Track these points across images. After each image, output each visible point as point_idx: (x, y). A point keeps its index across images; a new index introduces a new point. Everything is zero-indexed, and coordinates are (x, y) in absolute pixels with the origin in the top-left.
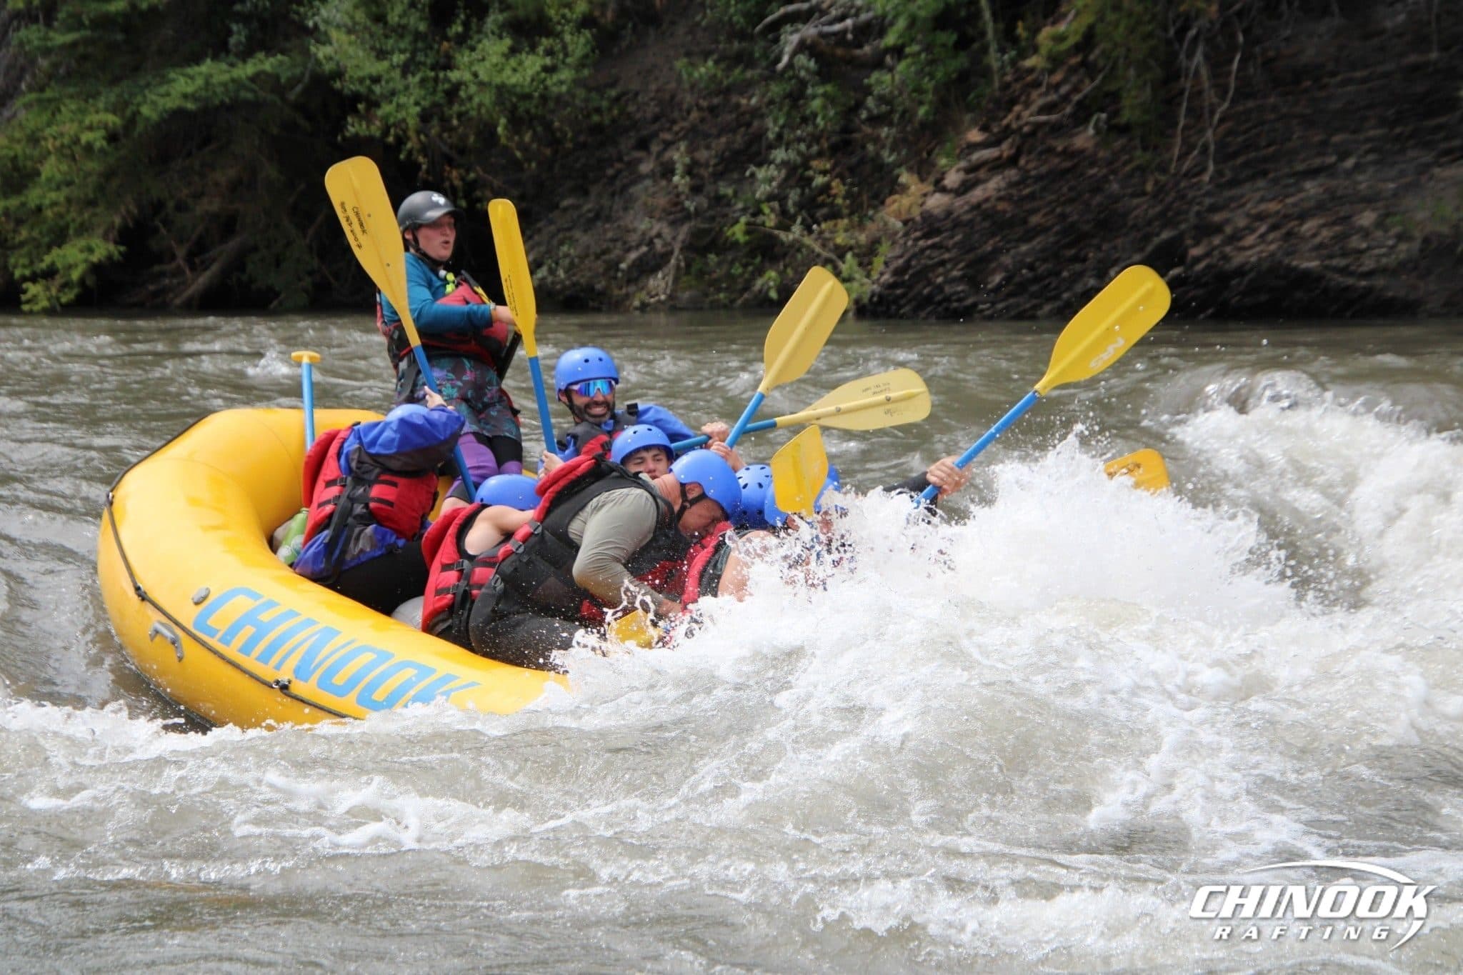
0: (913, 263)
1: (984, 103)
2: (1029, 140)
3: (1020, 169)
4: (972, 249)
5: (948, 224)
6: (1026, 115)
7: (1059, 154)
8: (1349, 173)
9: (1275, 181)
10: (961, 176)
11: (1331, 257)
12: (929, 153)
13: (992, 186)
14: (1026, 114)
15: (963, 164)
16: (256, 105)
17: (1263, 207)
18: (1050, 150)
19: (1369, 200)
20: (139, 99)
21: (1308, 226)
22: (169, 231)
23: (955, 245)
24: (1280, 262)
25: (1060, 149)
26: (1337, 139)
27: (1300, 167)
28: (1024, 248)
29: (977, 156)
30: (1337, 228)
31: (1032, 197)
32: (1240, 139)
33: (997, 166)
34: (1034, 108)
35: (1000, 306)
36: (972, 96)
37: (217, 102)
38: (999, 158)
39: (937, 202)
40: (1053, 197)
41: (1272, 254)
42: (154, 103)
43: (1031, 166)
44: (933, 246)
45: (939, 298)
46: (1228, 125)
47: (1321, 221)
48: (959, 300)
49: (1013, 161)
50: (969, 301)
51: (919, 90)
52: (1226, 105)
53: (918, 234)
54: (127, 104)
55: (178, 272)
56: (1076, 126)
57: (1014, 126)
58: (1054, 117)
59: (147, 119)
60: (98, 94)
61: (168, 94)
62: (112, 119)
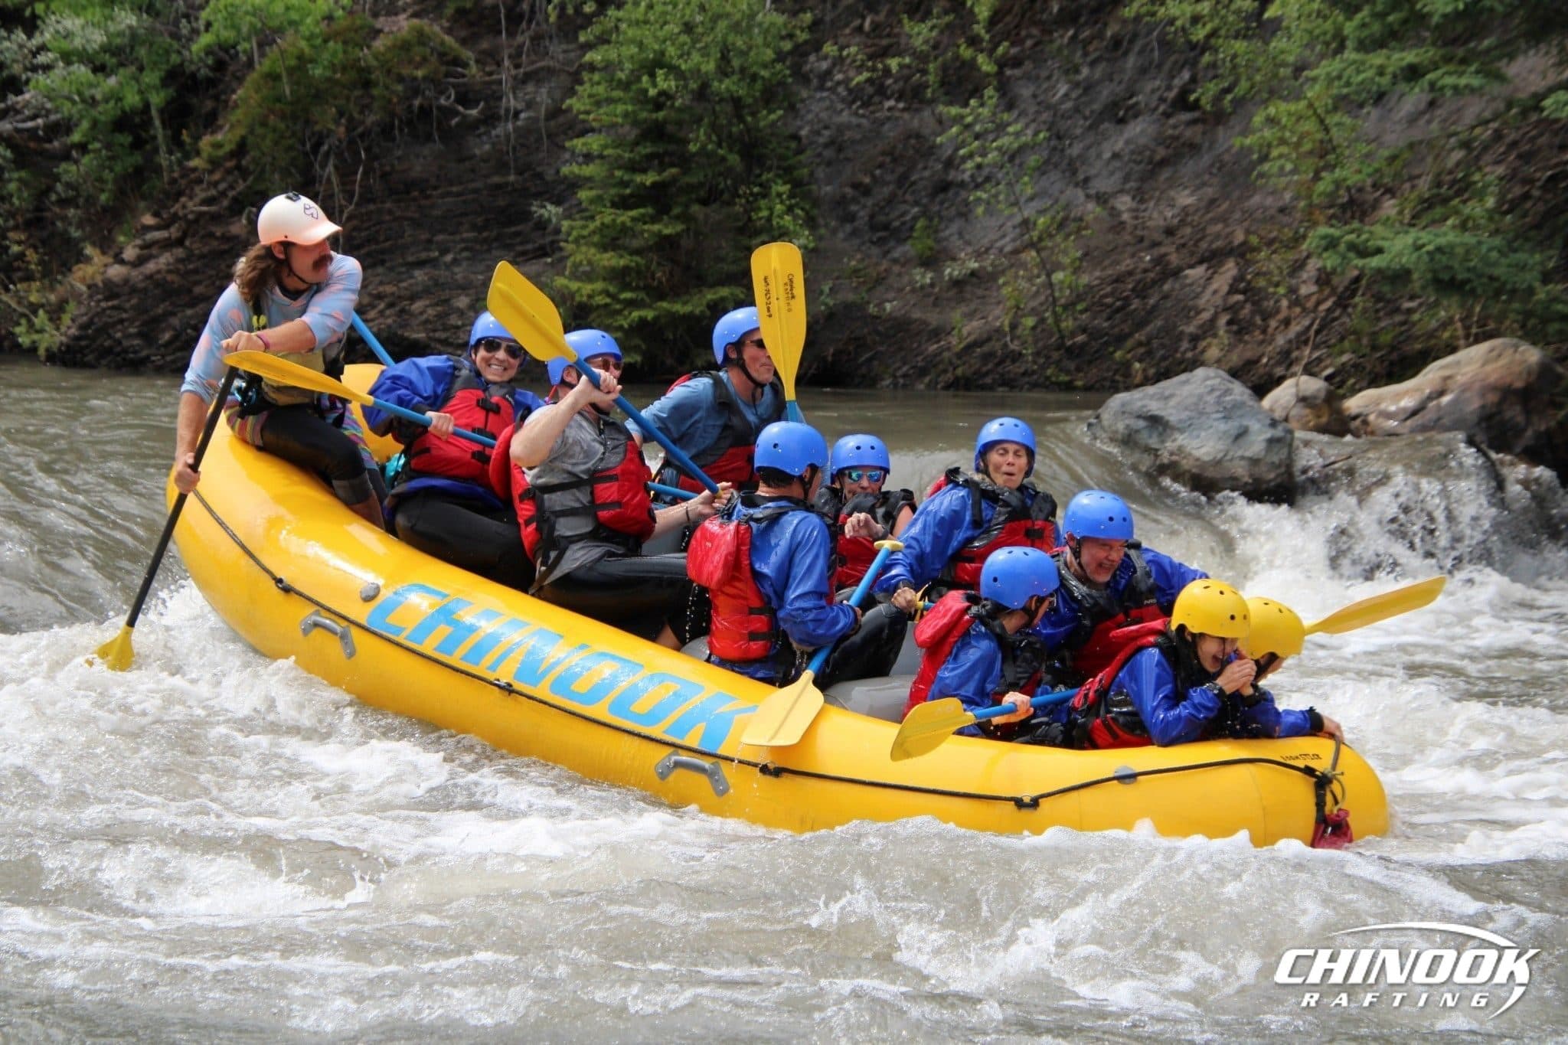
0: (96, 320)
1: (155, 193)
2: (193, 226)
3: (185, 248)
4: (146, 311)
5: (126, 289)
6: (192, 205)
7: (217, 238)
8: (448, 266)
9: (391, 269)
10: (137, 251)
11: (435, 331)
12: (110, 231)
13: (163, 261)
14: (190, 204)
15: (138, 242)
17: (381, 289)
18: (212, 235)
19: (464, 288)
21: (417, 306)
23: (133, 307)
24: (395, 334)
25: (218, 234)
26: (440, 237)
27: (410, 259)
28: (189, 312)
29: (151, 236)
30: (439, 309)
31: (196, 271)
32: (363, 234)
33: (167, 245)
34: (197, 200)
35: (168, 358)
36: (145, 187)
38: (169, 238)
39: (116, 271)
40: (213, 272)
41: (389, 327)
43: (195, 246)
44: (113, 308)
45: (118, 349)
46: (355, 222)
47: (427, 302)
48: (135, 352)
49: (180, 242)
50: (144, 353)
51: (100, 180)
52: (352, 207)
53: (100, 297)
56: (232, 216)
57: (181, 213)
58: (213, 209)
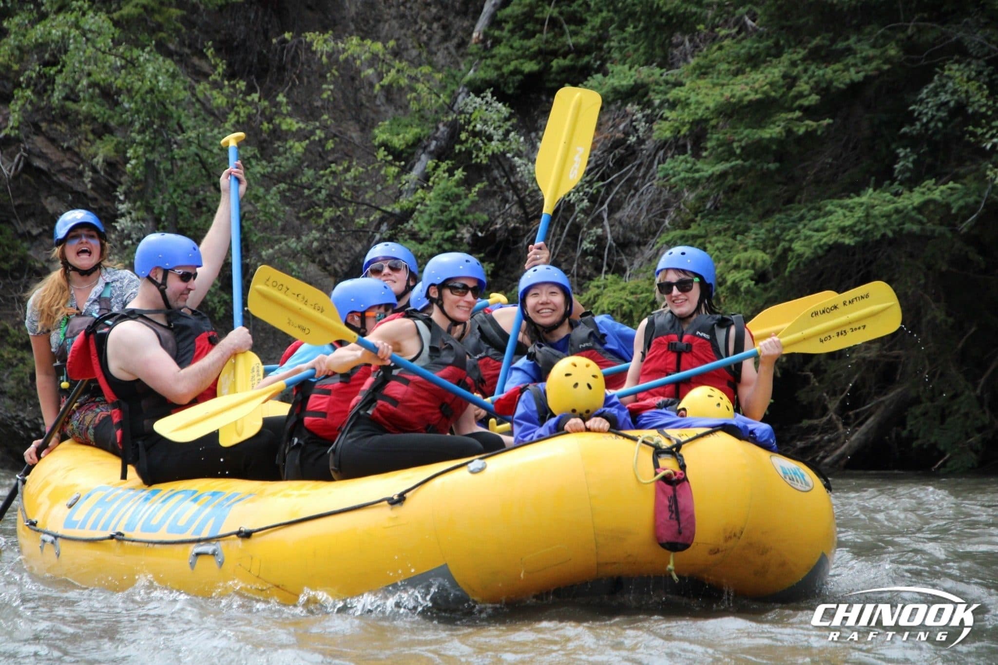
16: (923, 238)
20: (791, 234)
22: (820, 382)
37: (878, 235)
42: (807, 238)
54: (777, 239)
55: (830, 427)
59: (800, 256)
60: (747, 229)
61: (823, 229)
62: (761, 257)
